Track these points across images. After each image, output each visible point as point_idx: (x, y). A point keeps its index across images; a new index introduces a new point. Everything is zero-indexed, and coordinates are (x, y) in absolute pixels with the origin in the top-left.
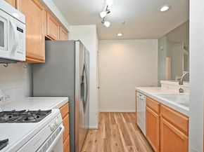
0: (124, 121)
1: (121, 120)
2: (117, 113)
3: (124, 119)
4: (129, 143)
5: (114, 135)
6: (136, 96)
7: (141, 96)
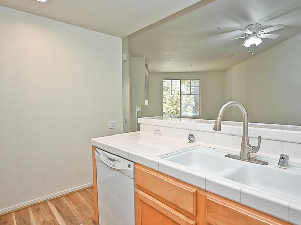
6: (94, 160)
7: (114, 160)
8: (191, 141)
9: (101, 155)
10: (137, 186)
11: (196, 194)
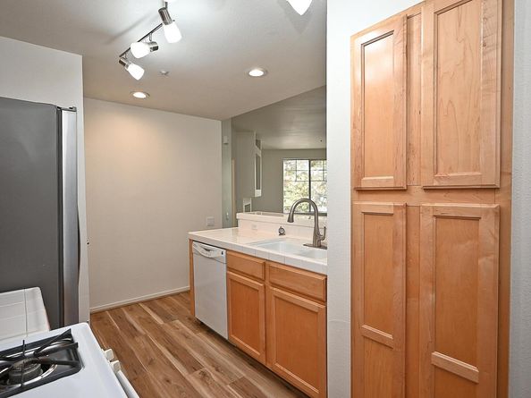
0: (160, 321)
1: (148, 322)
2: (129, 307)
3: (155, 317)
4: (193, 366)
5: (151, 363)
6: (191, 253)
7: (209, 250)
8: (281, 234)
9: (198, 248)
10: (229, 269)
11: (264, 264)
